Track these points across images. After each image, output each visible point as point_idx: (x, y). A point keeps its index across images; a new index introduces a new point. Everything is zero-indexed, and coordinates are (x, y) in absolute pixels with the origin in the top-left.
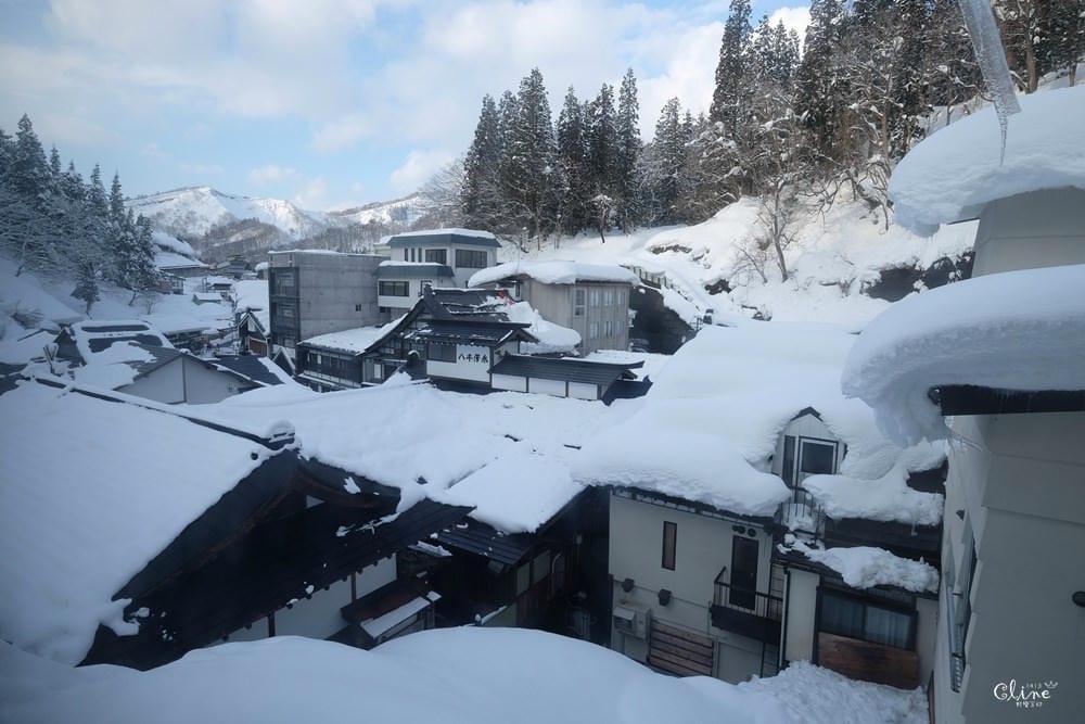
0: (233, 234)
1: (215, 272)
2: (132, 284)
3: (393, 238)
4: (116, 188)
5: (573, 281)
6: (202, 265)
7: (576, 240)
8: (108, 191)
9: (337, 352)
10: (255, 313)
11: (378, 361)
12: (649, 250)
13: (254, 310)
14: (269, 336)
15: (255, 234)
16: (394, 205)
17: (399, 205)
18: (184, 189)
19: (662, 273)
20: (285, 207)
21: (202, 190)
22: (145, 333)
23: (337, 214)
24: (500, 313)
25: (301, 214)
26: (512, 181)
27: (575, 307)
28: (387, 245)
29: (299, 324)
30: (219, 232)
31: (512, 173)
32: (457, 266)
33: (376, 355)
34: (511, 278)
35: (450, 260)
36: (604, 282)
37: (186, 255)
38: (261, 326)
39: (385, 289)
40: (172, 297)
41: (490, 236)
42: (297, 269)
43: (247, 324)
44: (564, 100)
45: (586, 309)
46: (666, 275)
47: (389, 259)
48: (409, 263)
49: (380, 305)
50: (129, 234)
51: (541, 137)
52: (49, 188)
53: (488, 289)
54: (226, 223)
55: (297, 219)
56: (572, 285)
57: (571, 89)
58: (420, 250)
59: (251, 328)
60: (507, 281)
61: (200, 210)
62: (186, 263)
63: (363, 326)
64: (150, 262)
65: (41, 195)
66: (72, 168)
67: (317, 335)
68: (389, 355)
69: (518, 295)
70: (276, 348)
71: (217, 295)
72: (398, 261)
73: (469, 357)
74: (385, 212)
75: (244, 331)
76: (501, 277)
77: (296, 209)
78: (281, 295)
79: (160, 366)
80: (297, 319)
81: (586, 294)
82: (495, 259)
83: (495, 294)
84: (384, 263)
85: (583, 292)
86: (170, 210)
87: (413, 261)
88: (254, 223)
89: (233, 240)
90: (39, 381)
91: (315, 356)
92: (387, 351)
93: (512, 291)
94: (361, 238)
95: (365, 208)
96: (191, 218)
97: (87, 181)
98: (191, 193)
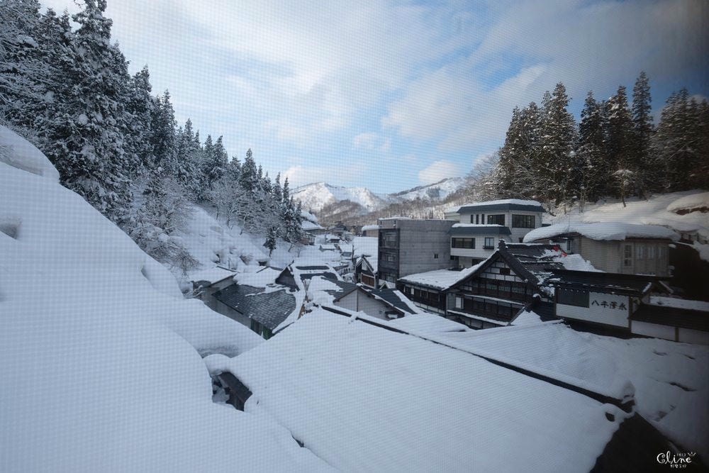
0: (335, 209)
1: (328, 231)
2: (291, 239)
3: (462, 208)
4: (286, 185)
5: (624, 238)
6: (322, 228)
7: (597, 205)
8: (282, 187)
9: (426, 287)
10: (367, 258)
11: (458, 295)
12: (672, 211)
13: (367, 256)
14: (377, 273)
15: (348, 208)
16: (430, 187)
17: (434, 187)
18: (311, 184)
19: (695, 231)
20: (365, 191)
21: (320, 184)
22: (328, 271)
23: (395, 195)
24: (557, 263)
25: (374, 196)
26: (543, 164)
27: (624, 259)
28: (458, 212)
29: (399, 267)
30: (328, 208)
31: (541, 159)
32: (513, 227)
33: (457, 290)
34: (563, 235)
35: (508, 222)
36: (647, 239)
37: (313, 222)
38: (371, 267)
39: (456, 244)
40: (309, 247)
41: (537, 204)
42: (399, 230)
43: (361, 265)
44: (584, 103)
45: (633, 261)
46: (699, 232)
47: (458, 222)
48: (474, 225)
49: (452, 254)
50: (291, 210)
51: (566, 131)
52: (257, 186)
53: (544, 244)
54: (332, 202)
55: (371, 199)
56: (623, 240)
57: (590, 94)
58: (483, 216)
59: (364, 268)
60: (558, 238)
61: (318, 195)
62: (313, 226)
63: (439, 269)
64: (300, 226)
65: (253, 191)
66: (267, 175)
67: (411, 274)
68: (468, 292)
69: (569, 249)
70: (381, 282)
71: (332, 246)
72: (465, 223)
73: (604, 304)
74: (425, 193)
75: (359, 269)
76: (554, 235)
77: (371, 193)
78: (386, 247)
79: (346, 295)
80: (397, 263)
81: (633, 248)
82: (541, 222)
83: (551, 248)
84: (456, 225)
85: (630, 246)
86: (304, 196)
87: (477, 223)
88: (347, 202)
89: (335, 212)
90: (324, 308)
91: (410, 289)
92: (466, 288)
93: (564, 246)
94: (412, 209)
95: (412, 190)
96: (314, 201)
97: (273, 182)
98: (314, 186)
